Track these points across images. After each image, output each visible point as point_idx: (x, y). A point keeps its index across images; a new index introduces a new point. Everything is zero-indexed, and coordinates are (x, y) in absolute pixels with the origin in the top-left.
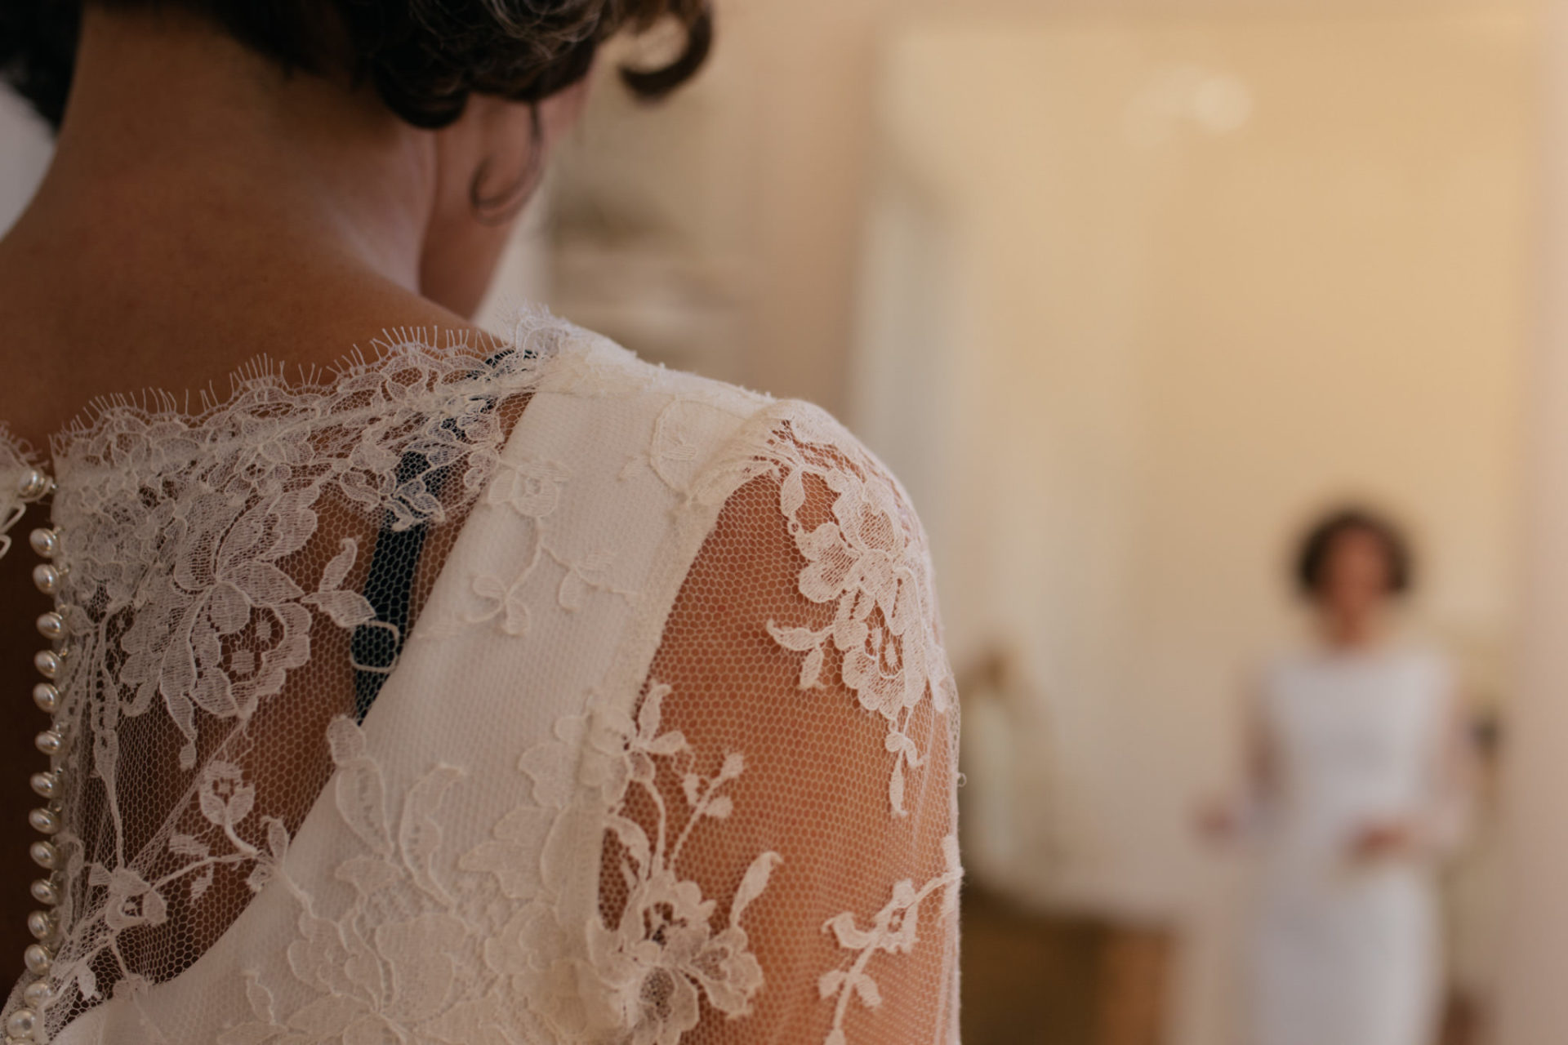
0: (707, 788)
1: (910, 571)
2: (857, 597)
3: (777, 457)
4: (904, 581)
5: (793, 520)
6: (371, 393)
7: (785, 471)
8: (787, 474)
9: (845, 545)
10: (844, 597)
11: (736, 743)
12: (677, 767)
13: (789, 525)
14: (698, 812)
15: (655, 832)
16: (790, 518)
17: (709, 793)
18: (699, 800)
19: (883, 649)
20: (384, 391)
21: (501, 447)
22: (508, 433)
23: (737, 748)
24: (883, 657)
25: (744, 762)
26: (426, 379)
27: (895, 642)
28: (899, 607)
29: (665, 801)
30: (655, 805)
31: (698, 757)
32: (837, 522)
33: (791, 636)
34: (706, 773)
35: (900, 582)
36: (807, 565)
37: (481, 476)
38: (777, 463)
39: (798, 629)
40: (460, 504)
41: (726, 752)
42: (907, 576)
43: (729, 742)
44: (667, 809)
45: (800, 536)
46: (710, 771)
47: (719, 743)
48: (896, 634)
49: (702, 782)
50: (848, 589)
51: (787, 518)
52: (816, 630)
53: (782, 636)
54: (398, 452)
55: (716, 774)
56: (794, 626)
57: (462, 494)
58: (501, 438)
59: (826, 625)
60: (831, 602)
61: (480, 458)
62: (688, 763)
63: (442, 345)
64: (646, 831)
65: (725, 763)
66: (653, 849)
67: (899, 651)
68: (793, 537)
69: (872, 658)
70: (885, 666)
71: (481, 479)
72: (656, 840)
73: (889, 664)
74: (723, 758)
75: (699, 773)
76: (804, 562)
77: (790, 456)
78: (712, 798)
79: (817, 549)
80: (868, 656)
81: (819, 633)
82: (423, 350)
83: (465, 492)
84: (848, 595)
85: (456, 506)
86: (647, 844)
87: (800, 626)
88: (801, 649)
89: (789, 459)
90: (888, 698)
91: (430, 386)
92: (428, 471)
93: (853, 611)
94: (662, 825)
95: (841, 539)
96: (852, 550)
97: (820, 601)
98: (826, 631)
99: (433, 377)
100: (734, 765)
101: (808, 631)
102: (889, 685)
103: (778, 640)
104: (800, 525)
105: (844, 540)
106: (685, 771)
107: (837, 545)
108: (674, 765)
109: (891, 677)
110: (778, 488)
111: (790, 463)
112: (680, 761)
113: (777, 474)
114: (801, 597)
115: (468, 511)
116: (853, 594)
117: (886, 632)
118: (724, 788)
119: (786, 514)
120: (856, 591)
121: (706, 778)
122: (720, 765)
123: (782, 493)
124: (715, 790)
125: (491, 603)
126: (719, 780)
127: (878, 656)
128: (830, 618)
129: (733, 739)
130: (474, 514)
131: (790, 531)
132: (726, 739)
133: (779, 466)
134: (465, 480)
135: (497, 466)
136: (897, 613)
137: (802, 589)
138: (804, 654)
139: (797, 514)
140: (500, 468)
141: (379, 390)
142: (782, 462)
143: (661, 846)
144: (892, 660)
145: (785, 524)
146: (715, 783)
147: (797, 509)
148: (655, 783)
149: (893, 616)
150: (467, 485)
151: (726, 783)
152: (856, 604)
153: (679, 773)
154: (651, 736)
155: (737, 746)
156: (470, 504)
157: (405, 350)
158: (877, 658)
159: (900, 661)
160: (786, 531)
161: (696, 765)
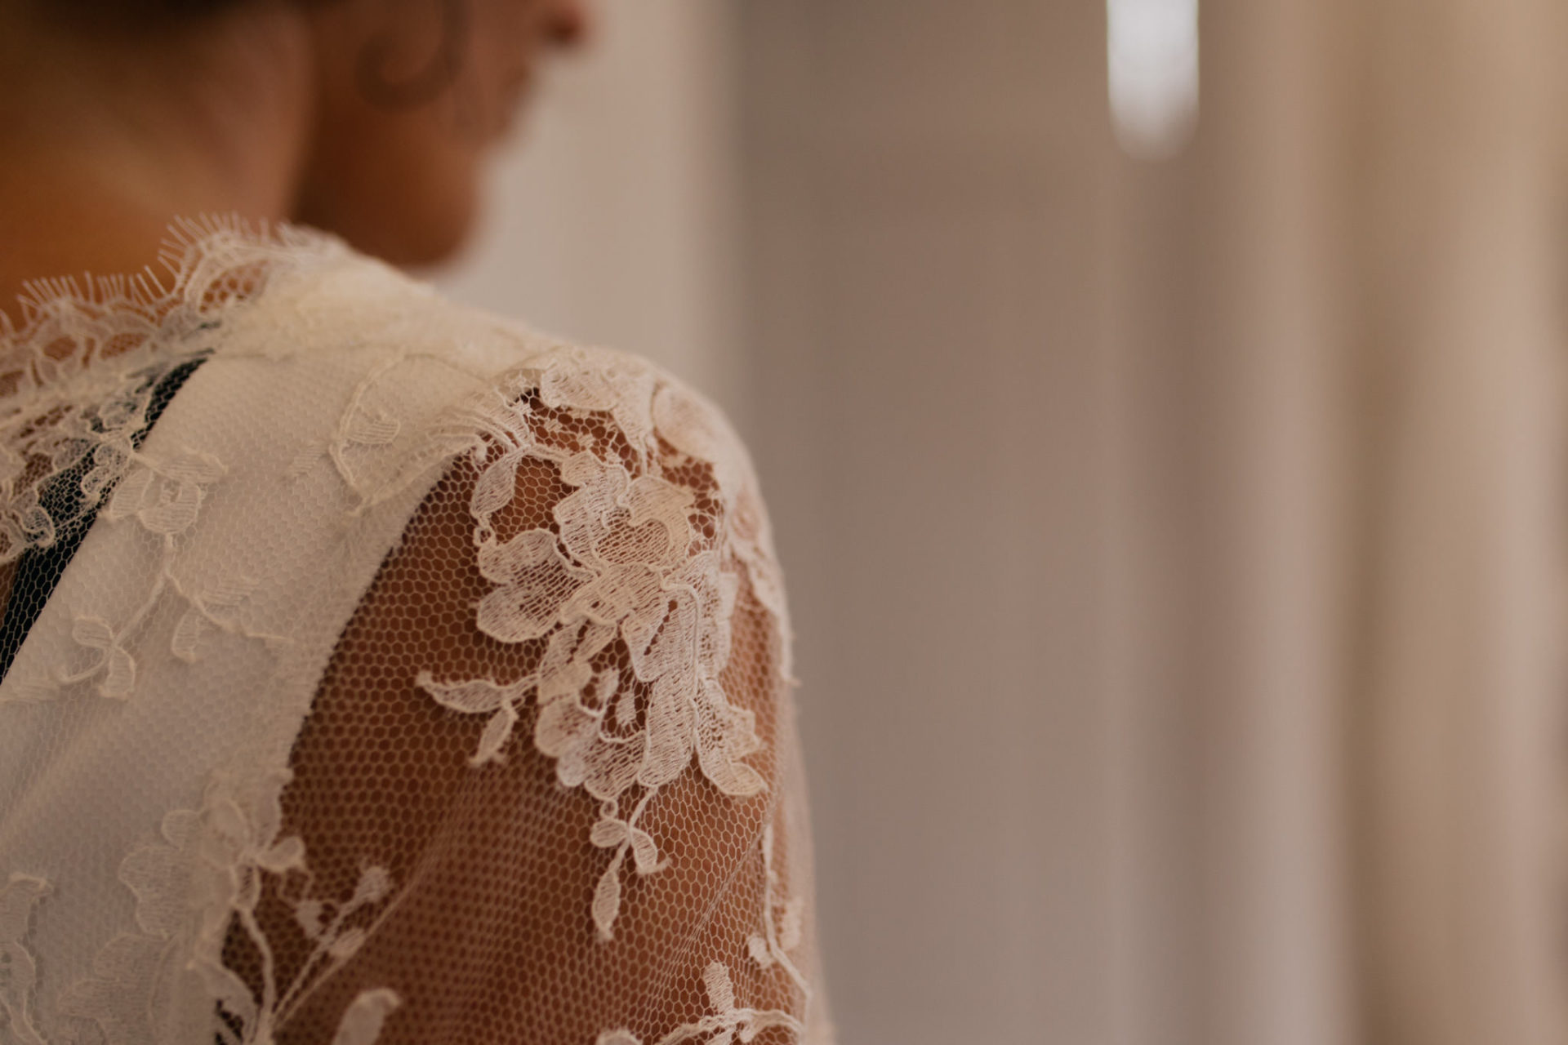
0: (336, 915)
1: (694, 592)
2: (582, 632)
3: (491, 429)
4: (681, 606)
5: (485, 524)
6: (20, 374)
7: (495, 452)
8: (497, 458)
9: (568, 564)
10: (557, 634)
11: (377, 852)
12: (286, 893)
13: (476, 533)
14: (320, 949)
15: (260, 978)
16: (480, 521)
17: (337, 922)
18: (323, 932)
19: (616, 698)
20: (35, 372)
21: (140, 438)
22: (154, 416)
23: (380, 858)
24: (611, 711)
25: (390, 876)
26: (81, 350)
27: (637, 691)
28: (662, 640)
29: (269, 939)
30: (254, 946)
31: (319, 877)
32: (555, 529)
33: (462, 691)
34: (333, 896)
35: (673, 605)
36: (488, 591)
37: (108, 478)
38: (487, 438)
39: (473, 682)
40: (75, 519)
41: (362, 865)
42: (687, 599)
43: (367, 850)
44: (274, 948)
45: (488, 549)
46: (339, 891)
47: (351, 854)
48: (642, 679)
49: (328, 907)
50: (564, 621)
51: (476, 522)
52: (506, 683)
53: (447, 693)
54: (24, 453)
55: (347, 896)
56: (467, 678)
57: (77, 503)
58: (143, 425)
59: (524, 674)
60: (533, 642)
61: (109, 450)
62: (302, 886)
63: (99, 299)
64: (245, 979)
65: (361, 881)
66: (259, 1000)
67: (641, 704)
68: (477, 549)
69: (593, 713)
70: (611, 724)
71: (106, 482)
72: (263, 986)
73: (619, 722)
74: (358, 873)
75: (320, 898)
76: (484, 587)
77: (512, 429)
78: (340, 930)
79: (509, 567)
80: (586, 709)
81: (511, 686)
82: (78, 307)
83: (81, 500)
84: (565, 630)
85: (69, 522)
86: (249, 995)
87: (477, 677)
88: (479, 709)
89: (510, 435)
90: (604, 769)
91: (86, 360)
92: (48, 476)
93: (573, 650)
94: (268, 969)
95: (560, 555)
96: (582, 569)
97: (514, 640)
98: (525, 683)
99: (91, 344)
100: (373, 882)
101: (492, 684)
102: (609, 752)
103: (439, 699)
104: (494, 534)
105: (567, 556)
106: (297, 897)
107: (550, 563)
108: (281, 888)
109: (619, 740)
110: (476, 476)
111: (508, 442)
112: (290, 883)
113: (482, 454)
114: (480, 636)
115: (82, 529)
116: (576, 627)
117: (626, 677)
118: (358, 916)
119: (474, 514)
120: (581, 623)
121: (333, 902)
122: (354, 882)
123: (478, 485)
124: (346, 918)
125: (93, 654)
126: (354, 903)
127: (604, 711)
128: (532, 665)
129: (373, 847)
130: (92, 533)
131: (477, 542)
132: (363, 846)
133: (490, 444)
134: (82, 485)
135: (127, 465)
136: (654, 649)
137: (482, 625)
138: (485, 717)
139: (494, 518)
140: (131, 467)
141: (28, 371)
142: (495, 436)
143: (270, 995)
144: (626, 713)
145: (471, 529)
146: (345, 909)
147: (494, 510)
148: (255, 914)
149: (648, 651)
150: (84, 490)
151: (361, 908)
152: (579, 642)
153: (290, 900)
154: (268, 844)
155: (376, 857)
156: (85, 519)
157: (56, 309)
158: (600, 714)
159: (641, 719)
160: (469, 540)
161: (315, 888)
